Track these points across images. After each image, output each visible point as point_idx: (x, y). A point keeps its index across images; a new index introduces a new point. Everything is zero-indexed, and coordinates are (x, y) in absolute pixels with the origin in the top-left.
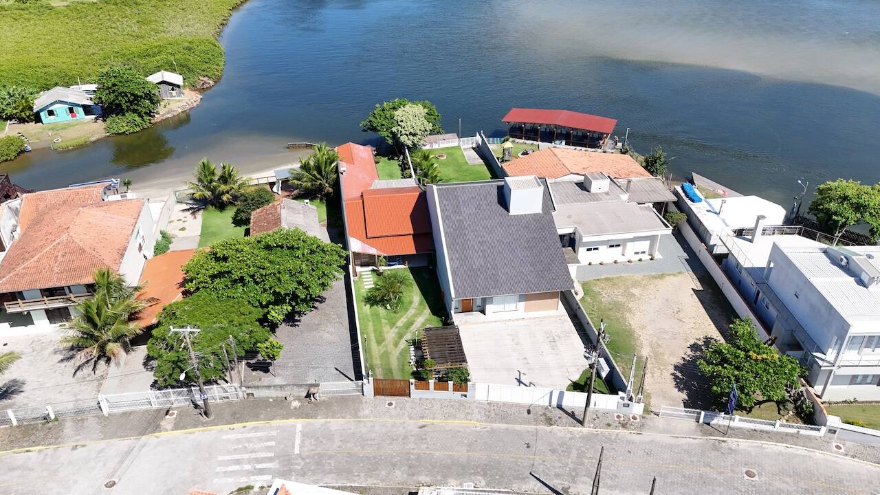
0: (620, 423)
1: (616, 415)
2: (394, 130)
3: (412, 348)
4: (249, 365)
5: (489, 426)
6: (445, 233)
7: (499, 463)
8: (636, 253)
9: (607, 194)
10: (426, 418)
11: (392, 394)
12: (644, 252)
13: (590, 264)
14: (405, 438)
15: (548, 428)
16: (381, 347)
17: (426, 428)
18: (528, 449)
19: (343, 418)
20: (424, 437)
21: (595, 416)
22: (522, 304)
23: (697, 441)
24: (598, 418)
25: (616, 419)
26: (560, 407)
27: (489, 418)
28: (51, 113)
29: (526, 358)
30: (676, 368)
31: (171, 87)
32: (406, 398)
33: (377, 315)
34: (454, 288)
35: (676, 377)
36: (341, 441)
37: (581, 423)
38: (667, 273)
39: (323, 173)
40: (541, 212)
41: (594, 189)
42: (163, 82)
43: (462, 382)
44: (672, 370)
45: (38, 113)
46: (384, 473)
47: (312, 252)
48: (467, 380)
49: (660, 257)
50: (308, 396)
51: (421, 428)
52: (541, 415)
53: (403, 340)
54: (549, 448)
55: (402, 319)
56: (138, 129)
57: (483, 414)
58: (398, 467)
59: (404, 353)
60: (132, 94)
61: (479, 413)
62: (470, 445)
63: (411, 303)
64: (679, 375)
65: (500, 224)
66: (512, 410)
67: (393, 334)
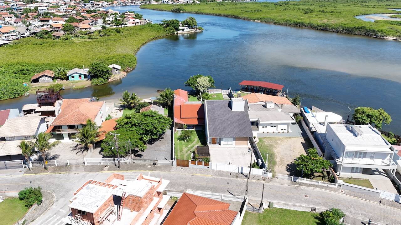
0: (263, 179)
1: (261, 176)
2: (196, 85)
3: (192, 154)
4: (135, 155)
5: (215, 177)
6: (208, 115)
7: (217, 187)
8: (282, 130)
9: (273, 109)
10: (194, 173)
11: (183, 166)
12: (285, 130)
13: (263, 132)
14: (185, 178)
15: (237, 179)
16: (181, 153)
17: (193, 176)
18: (228, 184)
19: (165, 171)
20: (192, 178)
21: (253, 176)
22: (234, 142)
23: (290, 186)
25: (261, 178)
26: (242, 173)
27: (216, 175)
28: (73, 77)
30: (288, 165)
31: (116, 70)
32: (188, 168)
33: (181, 143)
34: (209, 134)
35: (287, 168)
37: (248, 178)
38: (293, 137)
39: (168, 98)
40: (244, 110)
41: (268, 107)
42: (113, 68)
43: (207, 163)
44: (286, 165)
45: (68, 76)
46: (176, 187)
47: (160, 118)
48: (209, 161)
49: (292, 132)
50: (154, 164)
51: (191, 176)
52: (235, 175)
53: (190, 151)
54: (235, 184)
55: (190, 145)
56: (103, 84)
57: (214, 174)
59: (189, 155)
60: (102, 71)
61: (213, 173)
62: (207, 182)
63: (194, 140)
64: (289, 167)
65: (228, 114)
66: (225, 173)
67: (185, 149)
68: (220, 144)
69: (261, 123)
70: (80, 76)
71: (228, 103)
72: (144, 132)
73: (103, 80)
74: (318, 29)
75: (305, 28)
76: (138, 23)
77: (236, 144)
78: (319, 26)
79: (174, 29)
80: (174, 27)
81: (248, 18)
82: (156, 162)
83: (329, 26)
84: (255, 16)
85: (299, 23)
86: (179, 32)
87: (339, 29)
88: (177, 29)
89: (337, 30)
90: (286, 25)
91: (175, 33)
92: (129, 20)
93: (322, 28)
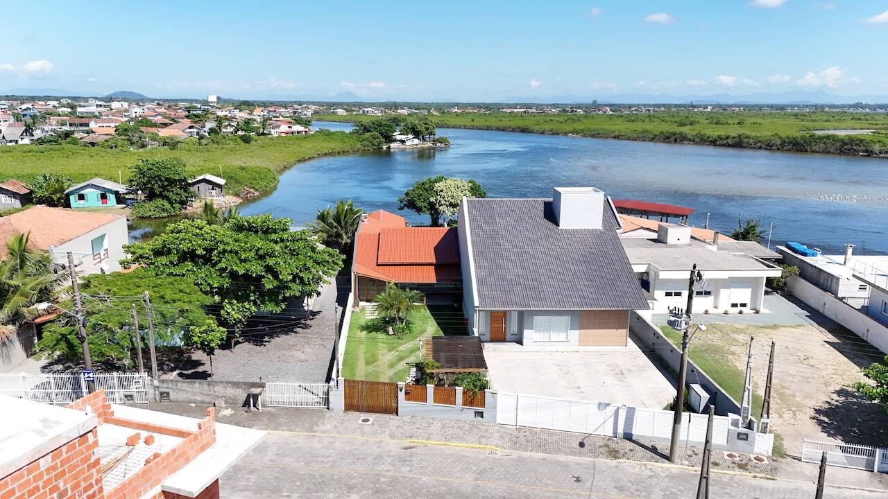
0: (734, 463)
1: (726, 453)
3: (414, 369)
5: (515, 454)
6: (473, 242)
7: (527, 496)
8: (734, 305)
9: (690, 245)
10: (417, 437)
11: (371, 410)
12: (744, 305)
14: (379, 457)
15: (614, 462)
16: (369, 367)
17: (413, 450)
18: (577, 484)
19: (290, 430)
20: (408, 459)
21: (690, 452)
22: (575, 333)
24: (696, 454)
25: (726, 457)
26: (628, 437)
27: (515, 444)
28: (81, 197)
29: (579, 387)
30: (818, 411)
31: (211, 187)
32: (391, 416)
33: (374, 340)
34: (479, 296)
35: (820, 423)
36: (277, 454)
37: (668, 458)
38: (782, 324)
39: (343, 224)
40: (601, 228)
41: (671, 239)
42: (206, 181)
43: (477, 395)
44: (812, 413)
45: (68, 195)
46: (331, 496)
48: (483, 387)
49: (767, 311)
50: (246, 404)
51: (405, 448)
52: (600, 447)
53: (404, 362)
54: (614, 485)
55: (407, 345)
56: (165, 214)
57: (507, 439)
58: (355, 490)
59: (401, 373)
61: (502, 437)
62: (481, 473)
63: (423, 332)
64: (826, 420)
65: (547, 237)
66: (555, 438)
67: (391, 356)
68: (520, 342)
69: (661, 277)
70: (103, 197)
71: (542, 207)
73: (167, 205)
74: (720, 145)
75: (688, 144)
76: (298, 132)
77: (582, 342)
78: (721, 139)
79: (381, 137)
80: (382, 134)
81: (551, 130)
82: (255, 391)
83: (748, 137)
84: (569, 128)
85: (674, 134)
86: (392, 145)
87: (772, 142)
88: (389, 139)
89: (768, 145)
90: (644, 140)
91: (385, 147)
92: (279, 126)
93: (730, 141)
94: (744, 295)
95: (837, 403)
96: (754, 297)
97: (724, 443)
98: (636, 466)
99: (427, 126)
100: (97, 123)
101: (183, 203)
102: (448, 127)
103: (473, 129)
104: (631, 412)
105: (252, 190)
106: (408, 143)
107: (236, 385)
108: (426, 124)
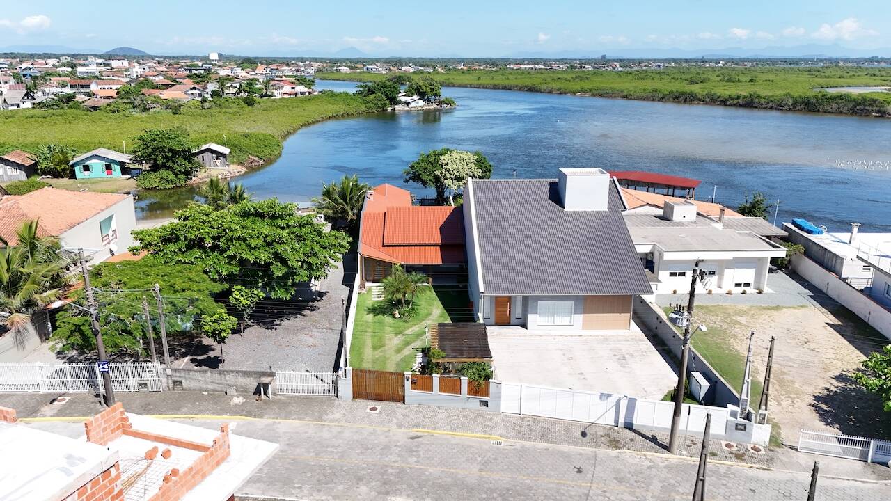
0: (731, 453)
1: (724, 443)
3: (420, 355)
4: (193, 361)
5: (519, 444)
7: (530, 488)
8: (738, 285)
10: (424, 427)
11: (379, 398)
12: (747, 285)
13: (675, 292)
14: (386, 448)
15: (614, 453)
16: (376, 352)
17: (420, 439)
18: (578, 475)
19: (300, 420)
20: (415, 449)
21: (689, 442)
22: (579, 318)
23: (867, 485)
24: (695, 444)
25: (724, 447)
26: (629, 426)
27: (518, 433)
29: (582, 374)
30: (817, 398)
32: (399, 405)
33: (381, 323)
34: (485, 282)
35: (818, 410)
36: (288, 445)
37: (668, 448)
38: (785, 305)
39: (349, 199)
40: (607, 210)
41: (677, 217)
42: (209, 150)
43: (482, 384)
44: (810, 399)
45: (73, 166)
46: (341, 487)
48: (488, 377)
49: (770, 291)
50: (257, 392)
51: (412, 438)
52: (602, 436)
53: (410, 347)
54: (614, 476)
55: (414, 328)
56: (170, 186)
57: (511, 429)
58: (364, 481)
59: (406, 361)
60: (171, 150)
61: (506, 426)
62: (485, 464)
63: (429, 314)
65: (552, 219)
66: (558, 428)
67: (396, 341)
68: (525, 326)
69: (665, 258)
70: (108, 168)
71: (547, 188)
72: (236, 270)
74: (730, 105)
75: (698, 104)
76: (302, 93)
77: (585, 326)
78: (732, 99)
79: (385, 99)
80: (386, 95)
81: (559, 89)
82: (265, 380)
83: (759, 97)
84: (577, 86)
85: (684, 93)
86: (397, 107)
87: (784, 102)
88: (394, 100)
89: (780, 105)
90: (653, 100)
91: (389, 109)
92: (282, 87)
93: (740, 101)
94: (748, 275)
95: (835, 390)
96: (758, 276)
97: (723, 432)
98: (636, 457)
99: (432, 87)
100: (98, 84)
101: (188, 173)
102: (454, 86)
103: (479, 88)
104: (632, 403)
105: (256, 159)
106: (413, 105)
107: (246, 374)
108: (431, 84)
